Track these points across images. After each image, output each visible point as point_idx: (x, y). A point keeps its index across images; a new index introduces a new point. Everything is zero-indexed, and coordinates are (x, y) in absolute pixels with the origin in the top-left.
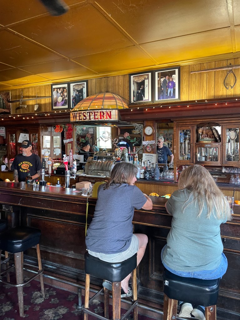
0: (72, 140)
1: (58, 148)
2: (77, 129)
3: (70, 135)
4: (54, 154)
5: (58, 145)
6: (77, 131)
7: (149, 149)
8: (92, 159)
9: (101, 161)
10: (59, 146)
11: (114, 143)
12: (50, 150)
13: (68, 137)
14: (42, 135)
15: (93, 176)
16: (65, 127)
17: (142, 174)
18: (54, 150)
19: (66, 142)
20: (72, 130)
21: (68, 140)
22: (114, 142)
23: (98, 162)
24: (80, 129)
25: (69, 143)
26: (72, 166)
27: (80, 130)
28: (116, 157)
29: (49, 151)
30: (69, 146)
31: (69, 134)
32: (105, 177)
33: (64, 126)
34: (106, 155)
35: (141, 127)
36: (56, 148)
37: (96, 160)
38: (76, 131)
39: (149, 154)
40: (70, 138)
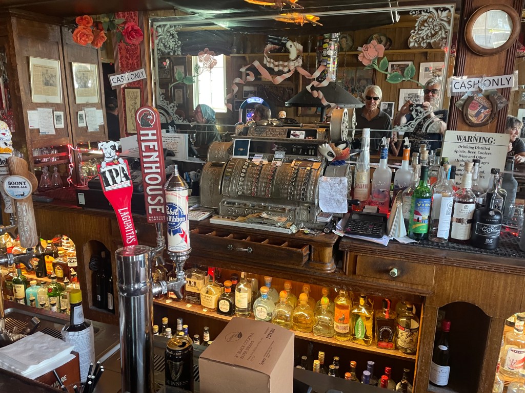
0: (141, 74)
1: (93, 105)
2: (160, 30)
3: (132, 57)
4: (80, 125)
5: (93, 95)
6: (161, 40)
7: (478, 114)
8: (230, 151)
9: (265, 162)
10: (95, 99)
11: (313, 88)
12: (62, 113)
13: (124, 63)
14: (26, 54)
15: (240, 225)
16: (112, 24)
17: (460, 221)
18: (80, 113)
19: (119, 83)
20: (139, 33)
21: (127, 75)
22: (315, 83)
23: (254, 165)
24: (172, 30)
25: (130, 86)
26: (160, 213)
27: (172, 35)
28: (337, 145)
29: (58, 117)
30: (132, 99)
31: (127, 51)
32: (294, 229)
33: (107, 20)
34: (289, 136)
35: (445, 14)
36: (87, 105)
37: (247, 157)
38: (156, 42)
39: (472, 134)
40: (132, 69)
